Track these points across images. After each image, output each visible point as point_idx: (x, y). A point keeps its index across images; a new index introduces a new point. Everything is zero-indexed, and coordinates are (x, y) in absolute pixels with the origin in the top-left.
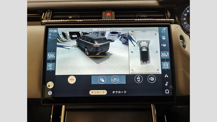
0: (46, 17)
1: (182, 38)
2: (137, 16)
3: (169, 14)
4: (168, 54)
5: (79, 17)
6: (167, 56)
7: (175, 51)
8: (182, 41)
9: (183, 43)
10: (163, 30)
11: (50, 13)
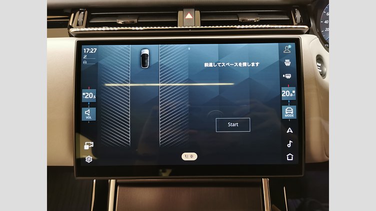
0: (78, 22)
1: (319, 59)
2: (240, 19)
3: (298, 16)
4: (294, 92)
5: (136, 21)
6: (291, 95)
7: (307, 87)
8: (320, 65)
9: (321, 68)
10: (287, 48)
11: (84, 14)
